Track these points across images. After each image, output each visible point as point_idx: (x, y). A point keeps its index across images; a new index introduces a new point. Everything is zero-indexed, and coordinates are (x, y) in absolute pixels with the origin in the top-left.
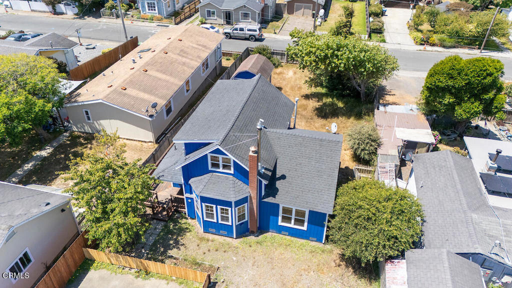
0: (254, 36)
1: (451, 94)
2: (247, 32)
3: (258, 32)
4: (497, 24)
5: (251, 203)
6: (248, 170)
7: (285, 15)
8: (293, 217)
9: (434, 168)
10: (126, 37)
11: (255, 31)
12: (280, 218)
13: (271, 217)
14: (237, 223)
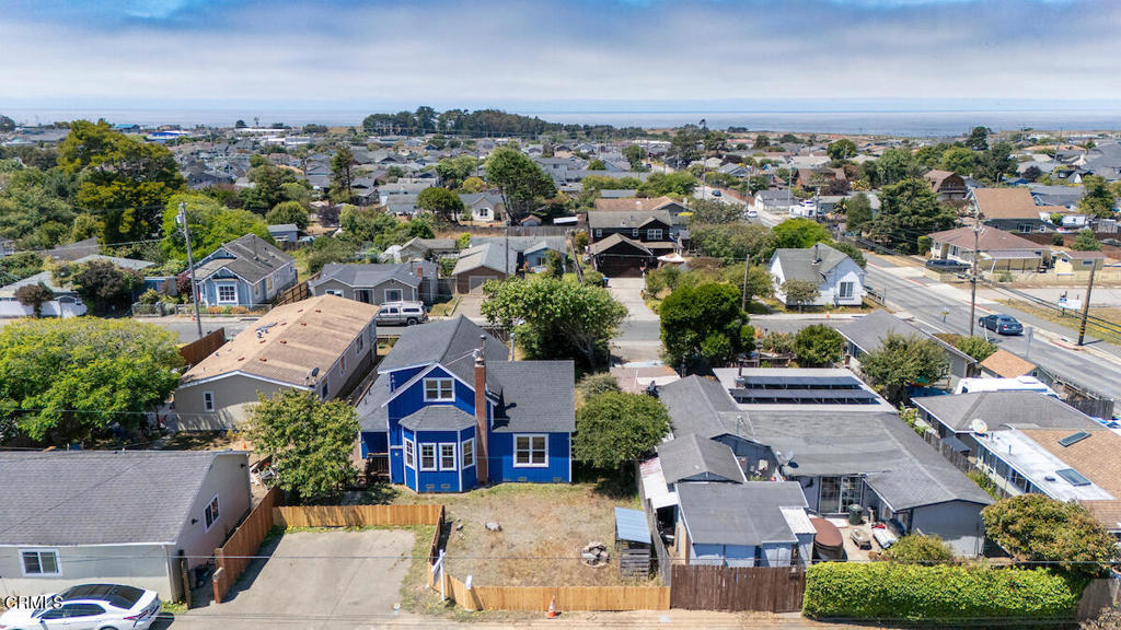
0: (416, 318)
1: (691, 328)
2: (403, 313)
3: (421, 312)
4: (754, 278)
5: (480, 437)
6: (473, 389)
7: (456, 295)
8: (531, 450)
9: (681, 391)
10: (200, 333)
11: (418, 310)
12: (515, 456)
13: (504, 458)
14: (464, 468)
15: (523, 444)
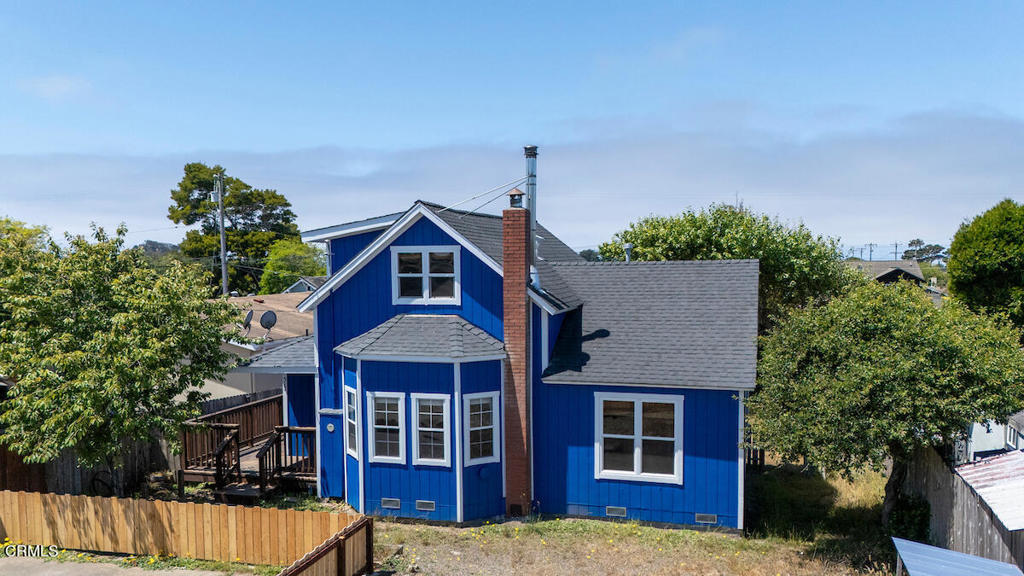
5: (511, 390)
6: (501, 273)
8: (638, 436)
12: (598, 449)
13: (572, 451)
14: (469, 462)
15: (619, 417)
